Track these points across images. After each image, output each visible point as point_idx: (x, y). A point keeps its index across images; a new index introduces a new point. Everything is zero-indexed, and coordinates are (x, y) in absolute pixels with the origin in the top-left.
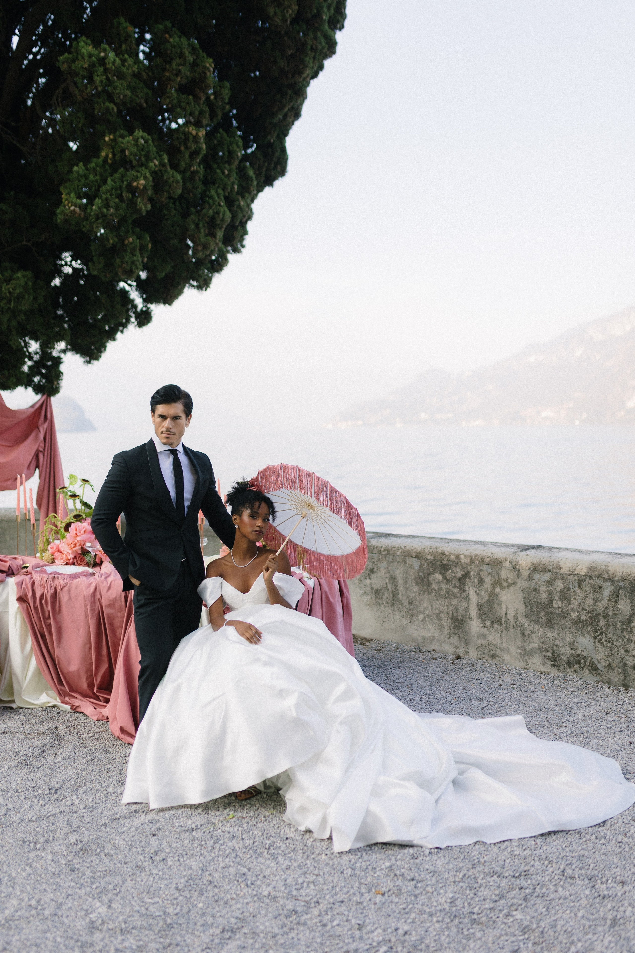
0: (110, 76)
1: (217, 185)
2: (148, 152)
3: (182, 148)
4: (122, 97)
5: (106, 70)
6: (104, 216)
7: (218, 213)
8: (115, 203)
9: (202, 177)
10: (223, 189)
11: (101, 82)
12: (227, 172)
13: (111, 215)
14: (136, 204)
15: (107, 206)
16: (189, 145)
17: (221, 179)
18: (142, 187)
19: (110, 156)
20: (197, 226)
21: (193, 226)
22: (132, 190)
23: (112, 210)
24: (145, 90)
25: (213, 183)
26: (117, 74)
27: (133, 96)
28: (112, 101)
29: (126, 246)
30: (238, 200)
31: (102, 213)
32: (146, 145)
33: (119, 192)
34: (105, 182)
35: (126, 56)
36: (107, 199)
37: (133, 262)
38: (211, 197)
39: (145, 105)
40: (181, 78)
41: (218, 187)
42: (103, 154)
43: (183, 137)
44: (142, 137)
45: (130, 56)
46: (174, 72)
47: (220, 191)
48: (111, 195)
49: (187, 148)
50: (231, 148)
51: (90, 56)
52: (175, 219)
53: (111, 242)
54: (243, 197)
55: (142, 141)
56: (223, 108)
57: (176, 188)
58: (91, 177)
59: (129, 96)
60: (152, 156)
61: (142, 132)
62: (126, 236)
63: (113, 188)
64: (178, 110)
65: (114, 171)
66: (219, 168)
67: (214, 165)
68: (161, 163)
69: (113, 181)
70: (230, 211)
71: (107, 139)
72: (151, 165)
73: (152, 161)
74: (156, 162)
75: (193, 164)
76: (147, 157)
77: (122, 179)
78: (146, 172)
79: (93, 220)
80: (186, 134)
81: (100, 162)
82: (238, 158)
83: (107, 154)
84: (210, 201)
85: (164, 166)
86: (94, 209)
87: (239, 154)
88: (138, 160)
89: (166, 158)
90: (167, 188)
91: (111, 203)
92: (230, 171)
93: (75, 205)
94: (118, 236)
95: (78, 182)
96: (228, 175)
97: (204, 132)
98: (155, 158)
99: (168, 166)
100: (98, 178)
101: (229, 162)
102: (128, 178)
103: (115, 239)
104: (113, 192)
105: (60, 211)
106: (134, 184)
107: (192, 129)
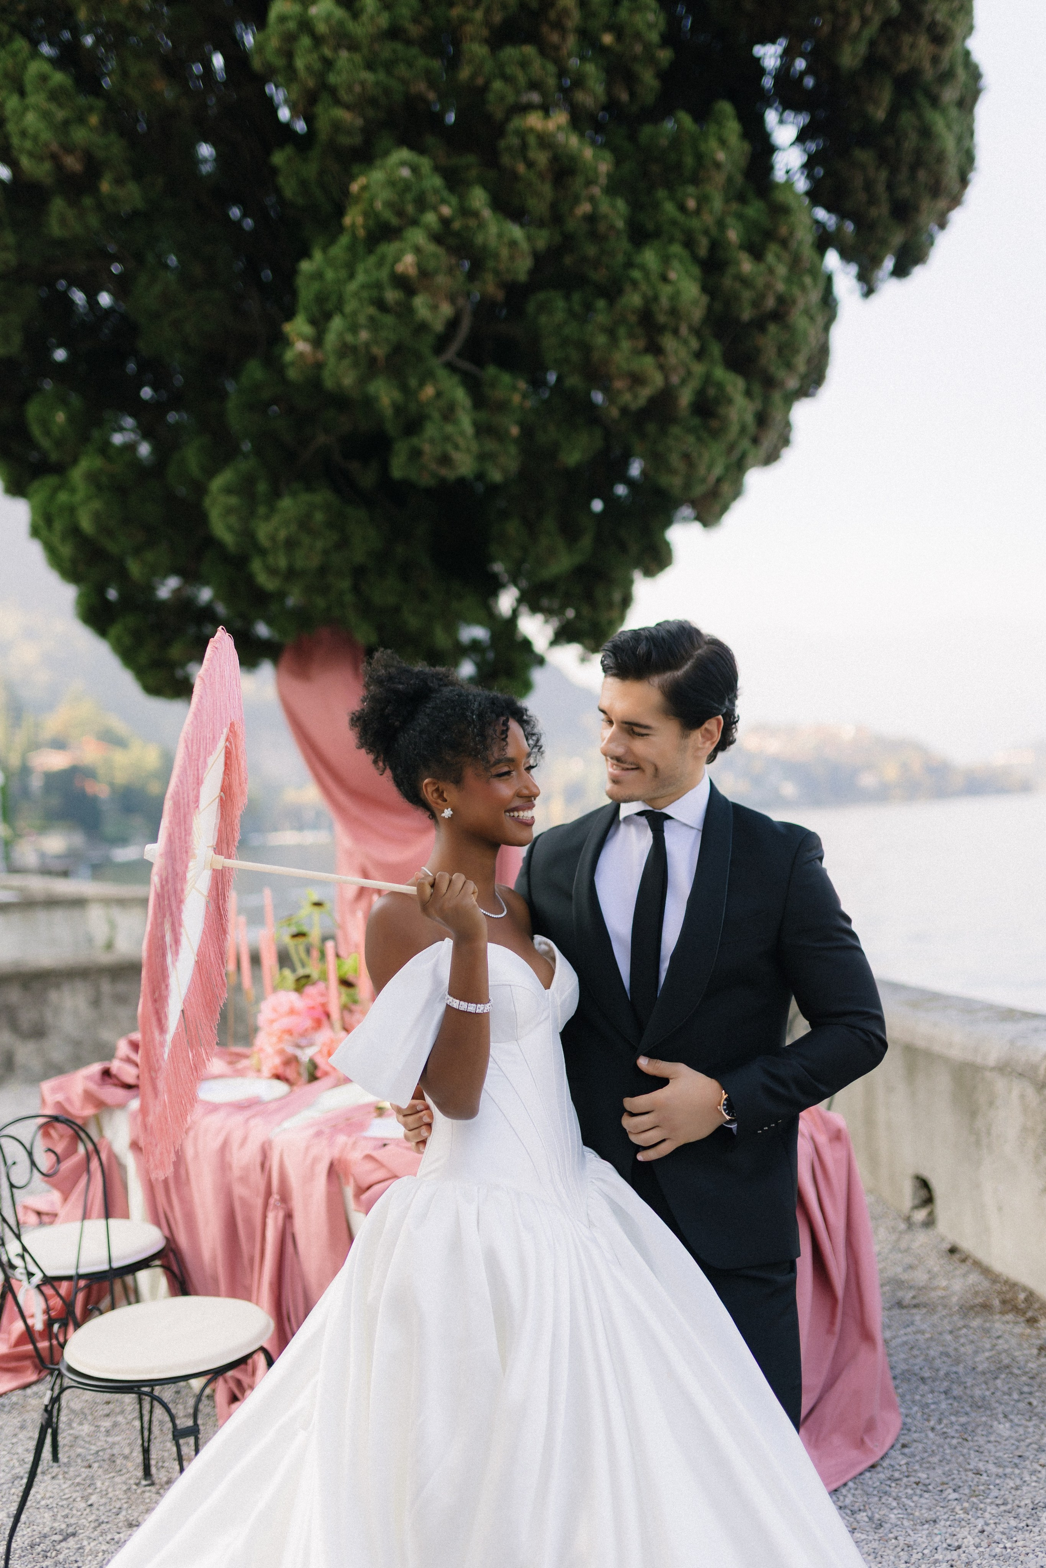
1: (665, 238)
2: (422, 193)
3: (521, 167)
4: (357, 89)
5: (318, 41)
6: (355, 349)
7: (656, 298)
8: (371, 318)
9: (620, 224)
10: (689, 243)
12: (691, 204)
13: (367, 345)
14: (412, 311)
15: (354, 328)
16: (531, 155)
17: (674, 223)
18: (412, 271)
19: (360, 220)
20: (612, 333)
21: (601, 340)
22: (402, 283)
23: (364, 335)
24: (423, 61)
25: (657, 234)
26: (346, 42)
27: (389, 81)
28: (337, 102)
29: (425, 404)
30: (738, 263)
31: (345, 344)
32: (413, 180)
33: (375, 293)
34: (352, 276)
36: (355, 313)
37: (447, 438)
38: (643, 268)
39: (432, 95)
40: (488, 11)
41: (671, 240)
42: (347, 220)
43: (516, 142)
44: (403, 163)
47: (676, 248)
48: (360, 301)
50: (703, 147)
51: (282, 19)
52: (566, 331)
53: (386, 402)
54: (757, 255)
55: (405, 172)
56: (651, 60)
57: (512, 258)
58: (330, 275)
59: (377, 83)
60: (432, 199)
61: (404, 154)
62: (422, 384)
63: (363, 287)
64: (498, 85)
65: (370, 251)
66: (672, 197)
67: (661, 193)
68: (465, 212)
69: (366, 271)
70: (705, 289)
71: (355, 187)
72: (430, 218)
73: (435, 209)
74: (446, 211)
75: (576, 200)
76: (422, 204)
77: (380, 264)
78: (417, 236)
79: (332, 361)
80: (522, 134)
81: (344, 240)
82: (718, 165)
83: (353, 218)
84: (636, 274)
85: (476, 214)
86: (331, 338)
87: (721, 156)
88: (400, 213)
89: (478, 198)
90: (491, 264)
91: (362, 319)
92: (703, 200)
93: (306, 339)
94: (404, 388)
95: (306, 292)
96: (698, 212)
97: (560, 118)
98: (443, 201)
99: (487, 213)
100: (343, 274)
101: (695, 180)
102: (390, 259)
103: (397, 395)
104: (365, 294)
105: (289, 356)
106: (400, 268)
107: (534, 120)
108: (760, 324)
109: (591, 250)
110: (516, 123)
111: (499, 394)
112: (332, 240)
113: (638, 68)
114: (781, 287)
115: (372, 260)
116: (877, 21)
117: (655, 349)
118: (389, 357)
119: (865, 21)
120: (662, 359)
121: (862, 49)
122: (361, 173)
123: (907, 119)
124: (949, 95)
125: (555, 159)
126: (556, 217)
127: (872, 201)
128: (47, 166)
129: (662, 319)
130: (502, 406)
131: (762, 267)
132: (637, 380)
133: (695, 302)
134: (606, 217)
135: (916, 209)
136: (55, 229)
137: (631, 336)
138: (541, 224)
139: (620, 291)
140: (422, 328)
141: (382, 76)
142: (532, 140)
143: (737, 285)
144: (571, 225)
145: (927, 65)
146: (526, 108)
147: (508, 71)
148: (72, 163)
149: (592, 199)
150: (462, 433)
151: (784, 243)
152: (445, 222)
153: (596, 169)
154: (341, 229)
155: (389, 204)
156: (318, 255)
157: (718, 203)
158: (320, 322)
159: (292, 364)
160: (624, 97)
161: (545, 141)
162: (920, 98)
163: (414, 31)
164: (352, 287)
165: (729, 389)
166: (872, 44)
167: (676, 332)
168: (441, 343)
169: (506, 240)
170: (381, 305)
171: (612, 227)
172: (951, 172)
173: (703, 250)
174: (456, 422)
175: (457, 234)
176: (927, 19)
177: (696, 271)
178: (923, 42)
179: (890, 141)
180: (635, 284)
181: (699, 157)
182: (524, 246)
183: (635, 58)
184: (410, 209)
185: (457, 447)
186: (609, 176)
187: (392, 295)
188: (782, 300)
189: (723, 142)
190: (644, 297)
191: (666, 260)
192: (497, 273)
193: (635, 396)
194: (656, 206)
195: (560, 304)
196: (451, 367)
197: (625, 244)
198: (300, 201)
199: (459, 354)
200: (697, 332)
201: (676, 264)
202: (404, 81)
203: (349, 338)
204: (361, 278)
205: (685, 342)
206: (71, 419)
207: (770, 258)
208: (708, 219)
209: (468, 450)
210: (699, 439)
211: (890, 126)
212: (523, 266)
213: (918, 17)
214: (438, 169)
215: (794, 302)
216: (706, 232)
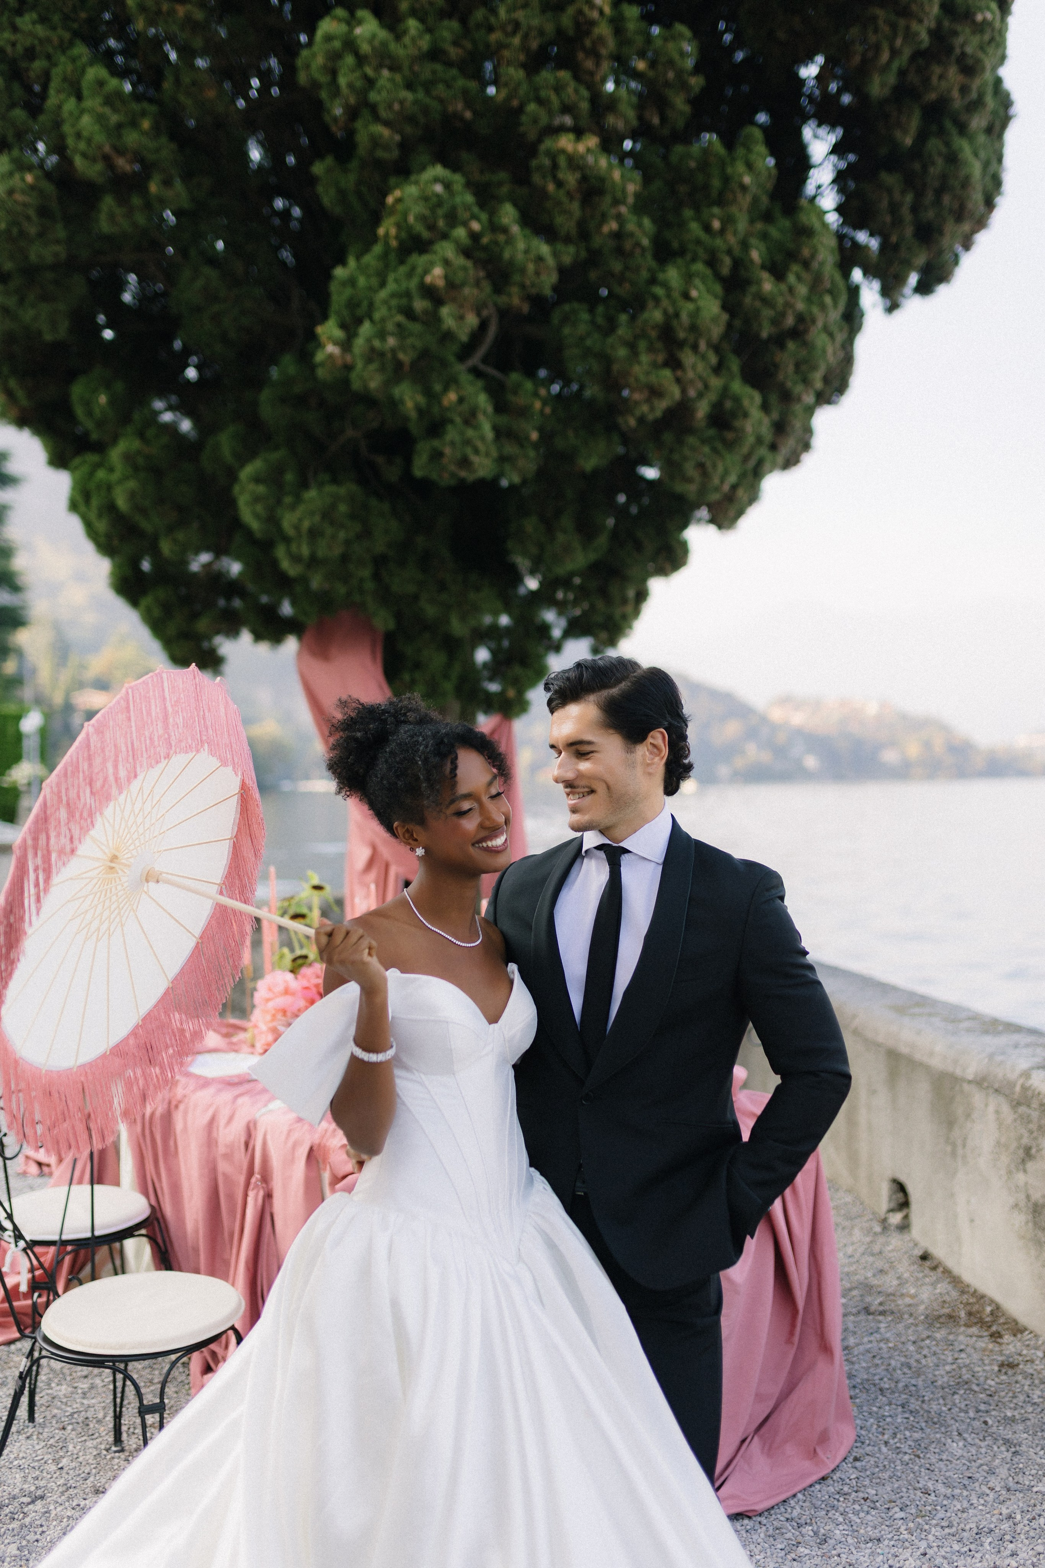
0: (369, 71)
1: (689, 257)
2: (454, 208)
3: (551, 187)
4: (396, 107)
5: (361, 60)
6: (382, 354)
7: (677, 315)
8: (399, 325)
9: (645, 242)
10: (712, 262)
11: (350, 86)
12: (716, 224)
13: (393, 351)
14: (438, 320)
15: (382, 335)
16: (561, 175)
17: (698, 242)
18: (441, 283)
19: (393, 231)
20: (632, 346)
21: (622, 352)
22: (430, 293)
23: (391, 341)
24: (461, 82)
25: (682, 252)
26: (387, 62)
27: (428, 100)
28: (377, 118)
29: (448, 409)
30: (759, 282)
31: (373, 349)
32: (445, 196)
33: (404, 301)
34: (383, 284)
35: (412, 24)
36: (383, 320)
37: (468, 442)
38: (665, 285)
39: (468, 115)
40: (526, 37)
41: (694, 260)
42: (381, 231)
43: (547, 162)
44: (436, 180)
45: (422, 20)
46: (509, 29)
47: (699, 267)
48: (390, 309)
49: (560, 184)
50: (729, 170)
51: (328, 38)
52: (589, 342)
53: (410, 404)
54: (779, 274)
55: (438, 188)
56: (684, 86)
57: (537, 273)
58: (362, 281)
59: (416, 102)
60: (463, 215)
61: (438, 170)
62: (446, 389)
63: (393, 295)
64: (532, 107)
65: (402, 262)
66: (698, 218)
67: (688, 213)
68: (495, 227)
69: (396, 281)
70: (724, 307)
71: (390, 200)
72: (460, 233)
73: (465, 224)
74: (476, 226)
75: (604, 218)
76: (453, 219)
77: (410, 275)
78: (447, 250)
79: (360, 365)
80: (553, 156)
81: (378, 249)
82: (744, 188)
83: (387, 229)
84: (659, 291)
85: (505, 230)
86: (359, 343)
87: (747, 180)
88: (431, 227)
89: (508, 214)
90: (517, 278)
91: (390, 326)
92: (728, 221)
93: (336, 343)
94: (428, 392)
95: (338, 296)
96: (722, 231)
97: (592, 141)
98: (474, 217)
99: (515, 229)
100: (374, 281)
101: (721, 201)
102: (419, 270)
103: (421, 399)
104: (394, 302)
105: (319, 357)
106: (428, 279)
107: (566, 142)
108: (779, 340)
109: (617, 266)
110: (548, 144)
111: (521, 400)
112: (366, 249)
113: (670, 93)
114: (800, 306)
115: (403, 270)
116: (907, 53)
117: (674, 363)
118: (413, 364)
119: (894, 53)
120: (679, 373)
121: (892, 79)
122: (397, 186)
123: (934, 144)
124: (977, 122)
125: (584, 179)
126: (584, 234)
127: (897, 222)
128: (99, 167)
129: (682, 335)
130: (523, 412)
131: (783, 287)
132: (655, 392)
133: (715, 320)
134: (632, 235)
135: (941, 233)
136: (104, 226)
137: (651, 349)
138: (568, 240)
139: (642, 307)
140: (447, 336)
141: (421, 95)
142: (562, 161)
143: (758, 304)
144: (597, 242)
145: (956, 94)
146: (557, 130)
147: (543, 93)
148: (122, 163)
149: (619, 217)
150: (483, 438)
151: (806, 264)
152: (475, 237)
153: (624, 191)
154: (375, 239)
155: (422, 218)
156: (352, 262)
157: (742, 225)
158: (350, 327)
159: (322, 364)
160: (656, 121)
161: (574, 162)
162: (948, 124)
163: (454, 52)
164: (383, 294)
165: (746, 403)
166: (902, 73)
167: (695, 348)
168: (466, 351)
169: (532, 256)
170: (409, 313)
171: (638, 244)
172: (977, 197)
173: (725, 271)
174: (477, 427)
175: (485, 248)
176: (958, 51)
177: (718, 288)
178: (953, 72)
179: (917, 166)
180: (657, 299)
181: (726, 180)
182: (551, 262)
183: (667, 84)
184: (441, 223)
185: (476, 451)
186: (637, 196)
187: (420, 305)
188: (801, 318)
189: (750, 166)
190: (665, 312)
191: (688, 277)
192: (523, 286)
193: (652, 409)
194: (682, 225)
195: (585, 316)
196: (476, 372)
197: (649, 261)
198: (338, 210)
199: (485, 360)
200: (716, 348)
201: (697, 282)
202: (441, 101)
203: (377, 343)
204: (391, 286)
205: (703, 357)
206: (112, 402)
207: (791, 278)
208: (732, 240)
209: (487, 455)
210: (715, 450)
211: (917, 151)
212: (549, 280)
213: (950, 50)
214: (469, 184)
215: (814, 321)
216: (729, 252)
